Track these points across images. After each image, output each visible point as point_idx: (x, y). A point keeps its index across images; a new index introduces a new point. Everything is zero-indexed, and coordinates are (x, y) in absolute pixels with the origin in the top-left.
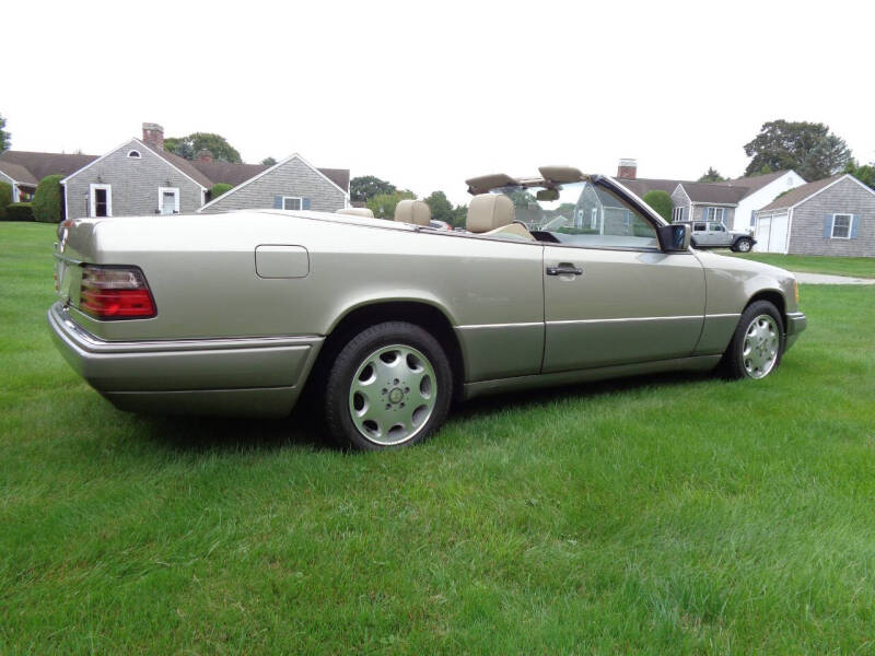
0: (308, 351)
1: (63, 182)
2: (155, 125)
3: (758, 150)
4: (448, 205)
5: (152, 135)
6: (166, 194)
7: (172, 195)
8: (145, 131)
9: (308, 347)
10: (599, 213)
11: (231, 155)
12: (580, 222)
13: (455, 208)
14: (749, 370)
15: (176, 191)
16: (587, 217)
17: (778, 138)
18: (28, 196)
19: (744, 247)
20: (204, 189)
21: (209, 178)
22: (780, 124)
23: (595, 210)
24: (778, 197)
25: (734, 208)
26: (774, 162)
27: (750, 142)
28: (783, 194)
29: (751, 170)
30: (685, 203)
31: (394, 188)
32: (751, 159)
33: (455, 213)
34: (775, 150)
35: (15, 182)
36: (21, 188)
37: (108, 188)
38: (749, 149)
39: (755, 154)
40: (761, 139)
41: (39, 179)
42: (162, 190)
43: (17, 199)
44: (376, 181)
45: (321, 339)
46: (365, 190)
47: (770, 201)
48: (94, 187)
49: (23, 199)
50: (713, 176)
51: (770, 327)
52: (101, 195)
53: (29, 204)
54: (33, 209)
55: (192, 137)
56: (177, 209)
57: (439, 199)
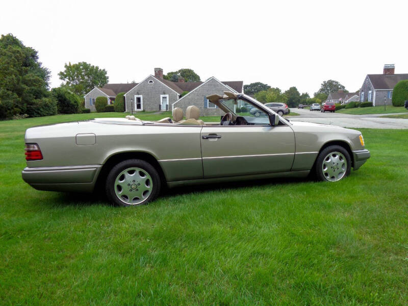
1: (125, 95)
2: (159, 69)
4: (298, 93)
5: (159, 72)
6: (163, 98)
7: (166, 98)
8: (155, 71)
9: (95, 169)
10: (372, 93)
12: (363, 99)
13: (301, 95)
14: (328, 178)
15: (167, 96)
16: (366, 96)
18: (113, 102)
20: (178, 94)
21: (181, 89)
23: (370, 92)
31: (270, 87)
33: (301, 97)
35: (108, 96)
36: (111, 99)
37: (141, 96)
41: (116, 94)
42: (162, 96)
43: (109, 103)
44: (261, 84)
45: (100, 166)
46: (256, 89)
48: (136, 96)
49: (111, 103)
51: (341, 158)
52: (139, 99)
53: (113, 105)
54: (115, 107)
55: (180, 71)
56: (168, 104)
57: (293, 90)
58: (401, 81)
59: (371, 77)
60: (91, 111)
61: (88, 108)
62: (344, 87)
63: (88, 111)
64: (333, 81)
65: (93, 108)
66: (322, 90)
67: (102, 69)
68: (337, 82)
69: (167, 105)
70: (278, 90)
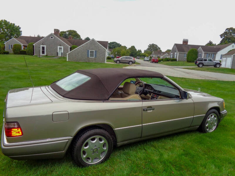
0: (68, 141)
1: (34, 45)
2: (57, 30)
3: (224, 36)
4: (136, 50)
5: (56, 31)
6: (60, 48)
7: (61, 48)
8: (55, 31)
9: (68, 140)
10: (177, 54)
12: (172, 56)
13: (137, 51)
14: (208, 130)
15: (62, 47)
16: (173, 55)
17: (231, 33)
18: (25, 48)
19: (218, 66)
20: (69, 47)
21: (71, 44)
22: (231, 29)
23: (176, 53)
24: (229, 52)
25: (216, 54)
26: (229, 40)
27: (222, 34)
28: (231, 50)
29: (222, 42)
30: (202, 52)
31: (121, 45)
32: (222, 39)
33: (137, 52)
34: (229, 36)
35: (22, 44)
36: (24, 46)
37: (45, 46)
38: (221, 36)
39: (223, 37)
40: (225, 33)
41: (28, 43)
42: (59, 47)
43: (23, 49)
45: (72, 137)
46: (113, 46)
47: (226, 53)
48: (41, 46)
49: (24, 49)
50: (210, 43)
51: (215, 116)
52: (43, 48)
53: (25, 50)
54: (27, 52)
55: (68, 31)
56: (63, 52)
57: (133, 48)
58: (192, 49)
59: (176, 45)
60: (10, 53)
61: (7, 51)
62: (160, 48)
63: (7, 53)
64: (155, 45)
65: (11, 51)
66: (148, 49)
67: (17, 26)
68: (157, 45)
69: (62, 53)
70: (125, 47)
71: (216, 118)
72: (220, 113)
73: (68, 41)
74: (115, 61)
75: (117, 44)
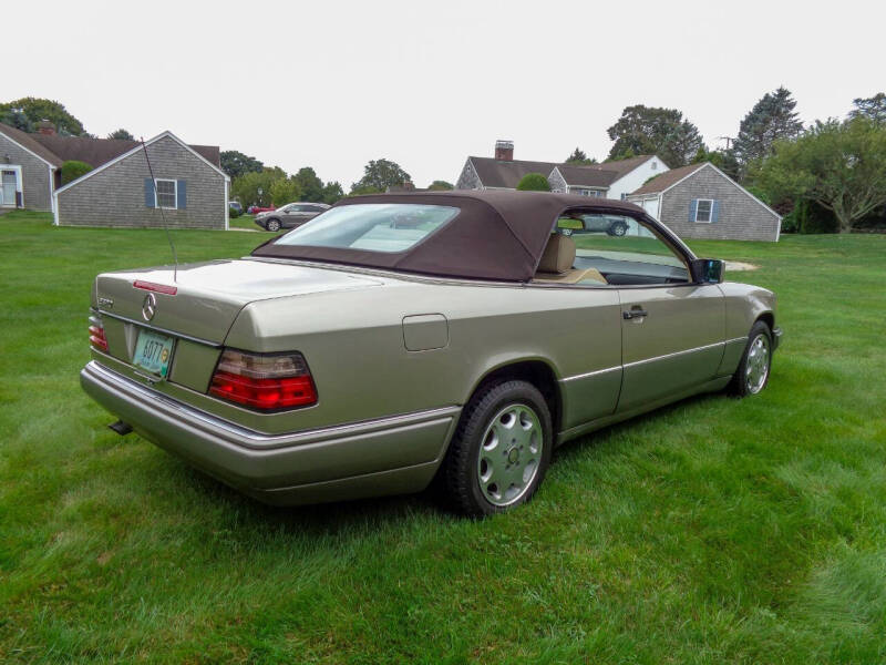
0: (450, 422)
3: (621, 134)
4: (318, 182)
6: (6, 173)
7: (13, 173)
9: (449, 419)
11: (73, 126)
13: (326, 185)
14: (750, 386)
15: (18, 168)
17: (639, 123)
19: (619, 231)
20: (51, 167)
21: (56, 154)
22: (640, 108)
24: (647, 182)
25: (605, 191)
26: (635, 146)
27: (613, 125)
28: (651, 179)
29: (614, 154)
30: (561, 185)
31: (260, 164)
32: (615, 142)
33: (326, 190)
34: (635, 134)
38: (612, 132)
39: (618, 138)
40: (623, 124)
44: (240, 155)
45: (459, 409)
47: (640, 186)
50: (579, 156)
51: (764, 344)
56: (20, 189)
57: (307, 175)
59: (474, 161)
62: (408, 177)
64: (388, 163)
66: (366, 179)
68: (396, 166)
69: (18, 195)
70: (279, 172)
71: (765, 351)
72: (773, 334)
73: (40, 143)
74: (259, 222)
75: (244, 162)
